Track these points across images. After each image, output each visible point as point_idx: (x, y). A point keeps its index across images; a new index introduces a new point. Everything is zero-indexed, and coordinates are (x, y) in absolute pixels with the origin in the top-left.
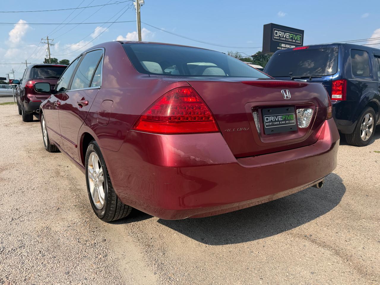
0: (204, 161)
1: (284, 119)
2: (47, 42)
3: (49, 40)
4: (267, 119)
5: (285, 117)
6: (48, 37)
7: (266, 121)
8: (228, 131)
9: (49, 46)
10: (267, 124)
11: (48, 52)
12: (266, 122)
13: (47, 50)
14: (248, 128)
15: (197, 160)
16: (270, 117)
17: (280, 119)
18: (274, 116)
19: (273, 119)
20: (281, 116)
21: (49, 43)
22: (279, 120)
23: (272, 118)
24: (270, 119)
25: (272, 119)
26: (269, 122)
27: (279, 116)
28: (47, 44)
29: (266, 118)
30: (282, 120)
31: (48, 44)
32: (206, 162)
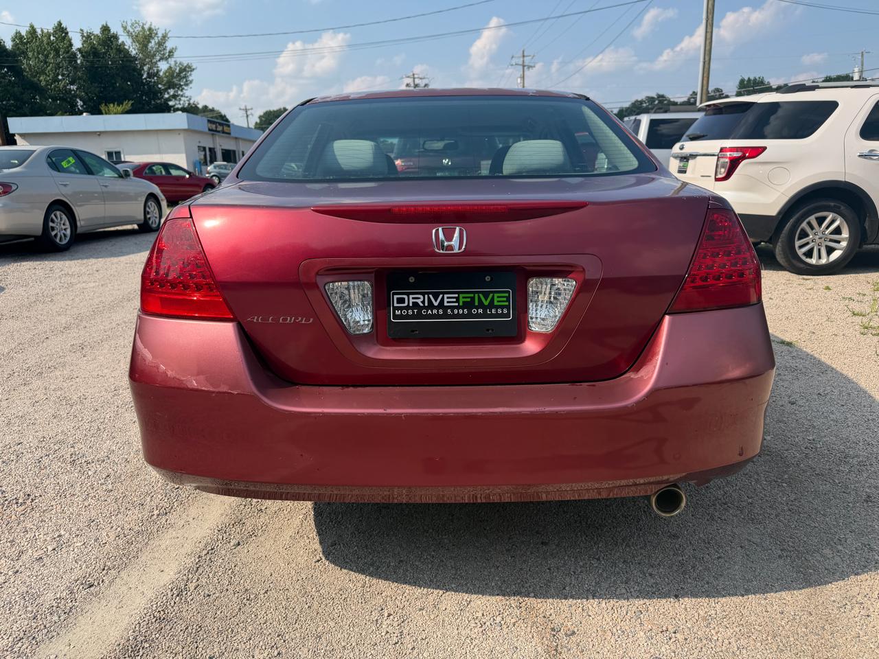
0: (182, 380)
1: (463, 302)
2: (521, 63)
3: (525, 59)
4: (401, 301)
5: (473, 299)
6: (523, 52)
7: (396, 305)
8: (255, 321)
9: (523, 69)
10: (398, 313)
11: (522, 84)
12: (395, 308)
13: (519, 80)
14: (311, 320)
15: (169, 376)
16: (411, 296)
17: (448, 302)
18: (428, 293)
19: (422, 300)
20: (457, 295)
21: (525, 64)
22: (446, 304)
23: (419, 298)
24: (411, 301)
25: (419, 301)
26: (408, 308)
27: (444, 293)
28: (521, 67)
29: (396, 297)
30: (457, 304)
31: (524, 66)
32: (184, 382)
